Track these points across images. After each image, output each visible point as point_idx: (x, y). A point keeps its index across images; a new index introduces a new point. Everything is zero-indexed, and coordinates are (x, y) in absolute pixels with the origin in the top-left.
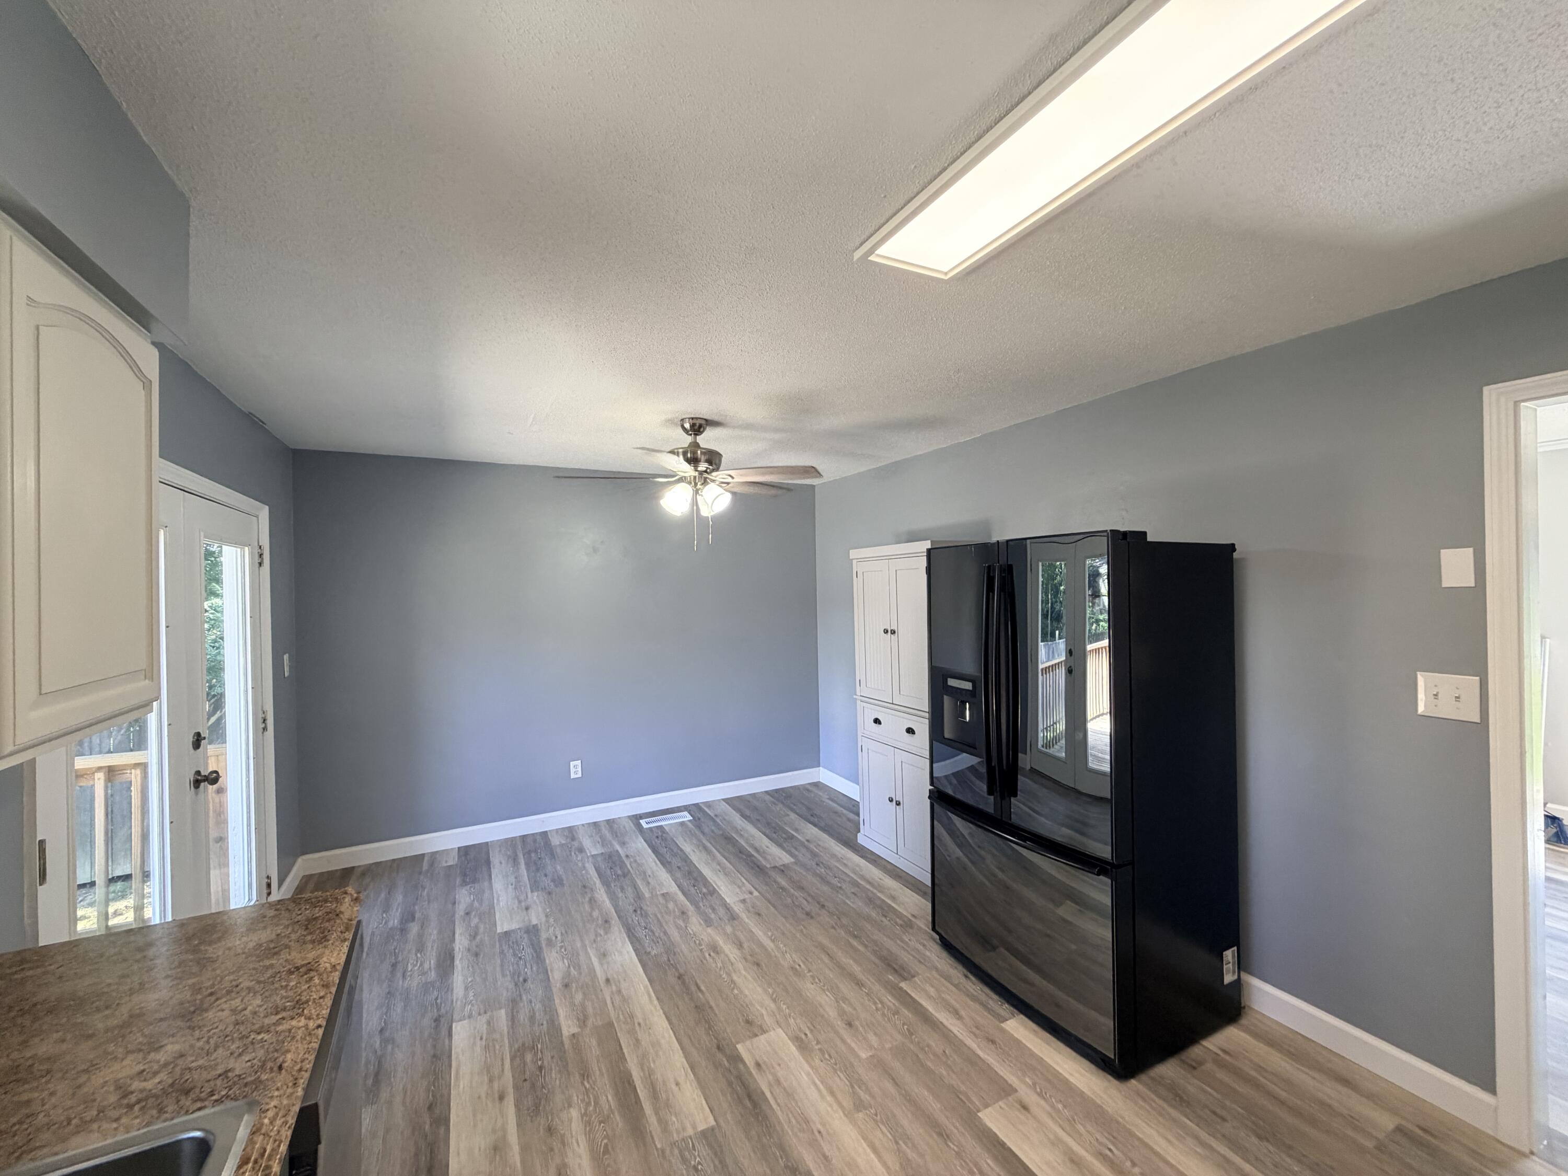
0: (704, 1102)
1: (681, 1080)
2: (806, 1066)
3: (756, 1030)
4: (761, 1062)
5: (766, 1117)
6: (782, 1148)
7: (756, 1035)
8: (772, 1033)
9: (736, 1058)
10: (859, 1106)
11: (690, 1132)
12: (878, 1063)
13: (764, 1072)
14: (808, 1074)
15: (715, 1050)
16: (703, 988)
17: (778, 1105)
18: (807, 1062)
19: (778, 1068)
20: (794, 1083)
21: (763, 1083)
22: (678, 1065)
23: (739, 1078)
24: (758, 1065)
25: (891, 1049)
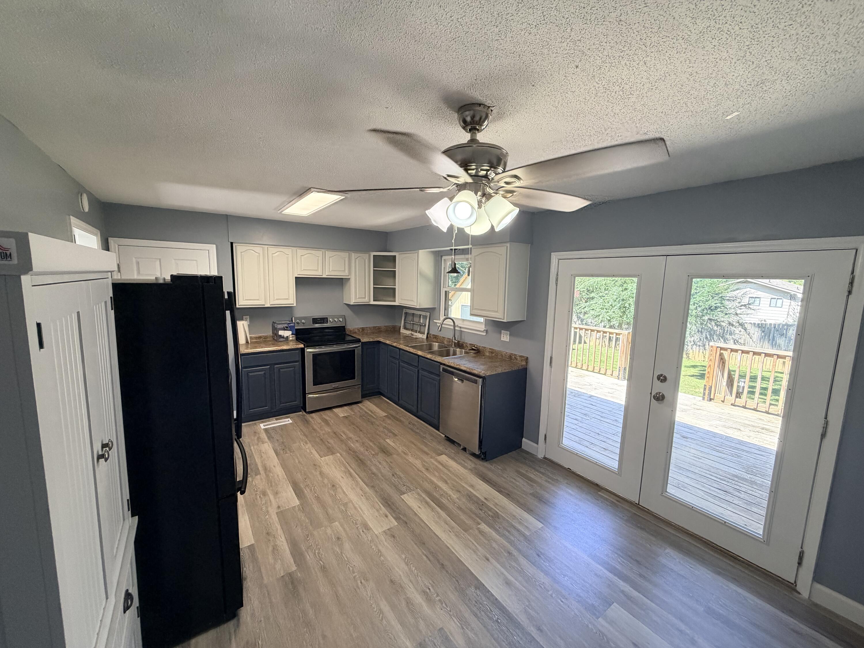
0: (407, 502)
1: (418, 509)
2: (364, 516)
3: (388, 532)
4: (385, 517)
5: (382, 499)
6: (376, 492)
7: (388, 529)
8: (380, 530)
9: (397, 519)
10: (345, 505)
11: (409, 494)
12: (331, 520)
13: (384, 514)
14: (364, 514)
15: (408, 522)
16: (424, 557)
17: (377, 503)
18: (364, 519)
19: (378, 516)
20: (370, 510)
21: (384, 510)
22: (422, 514)
23: (394, 511)
24: (387, 516)
25: (322, 527)
